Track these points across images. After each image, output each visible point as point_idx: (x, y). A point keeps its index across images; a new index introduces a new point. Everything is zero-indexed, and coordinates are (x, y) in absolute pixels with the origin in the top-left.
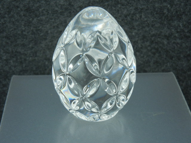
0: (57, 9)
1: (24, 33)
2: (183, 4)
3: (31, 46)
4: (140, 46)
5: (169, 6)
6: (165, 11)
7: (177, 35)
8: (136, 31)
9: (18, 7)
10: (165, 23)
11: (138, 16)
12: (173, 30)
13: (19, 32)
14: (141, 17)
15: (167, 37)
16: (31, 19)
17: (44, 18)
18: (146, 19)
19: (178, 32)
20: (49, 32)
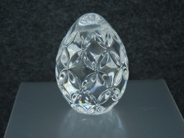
0: (61, 24)
1: (32, 46)
2: (171, 19)
3: (37, 57)
4: (134, 57)
5: (158, 21)
6: (156, 26)
7: (166, 47)
8: (130, 44)
9: (26, 23)
10: (156, 36)
11: (132, 30)
12: (163, 43)
13: (28, 45)
14: (134, 31)
15: (158, 49)
16: (38, 34)
17: (49, 32)
18: (138, 33)
19: (167, 44)
20: (54, 45)
